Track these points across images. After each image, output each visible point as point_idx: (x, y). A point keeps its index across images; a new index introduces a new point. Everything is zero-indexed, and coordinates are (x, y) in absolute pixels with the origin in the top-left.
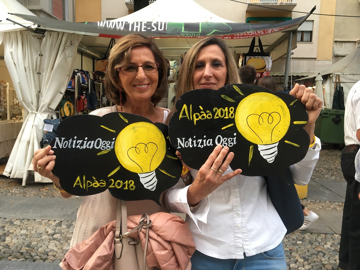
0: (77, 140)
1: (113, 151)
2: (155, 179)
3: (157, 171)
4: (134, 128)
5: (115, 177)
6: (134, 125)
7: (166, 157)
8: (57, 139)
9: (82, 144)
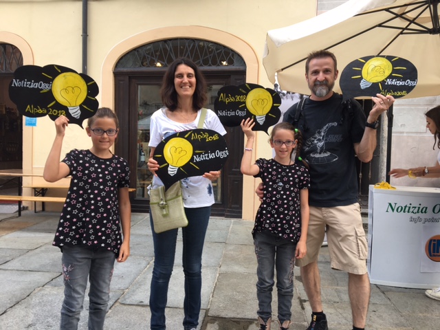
0: (27, 81)
1: (51, 90)
2: (79, 111)
3: (81, 106)
4: (64, 76)
5: (53, 107)
6: (65, 74)
7: (87, 98)
8: (14, 80)
9: (30, 85)
